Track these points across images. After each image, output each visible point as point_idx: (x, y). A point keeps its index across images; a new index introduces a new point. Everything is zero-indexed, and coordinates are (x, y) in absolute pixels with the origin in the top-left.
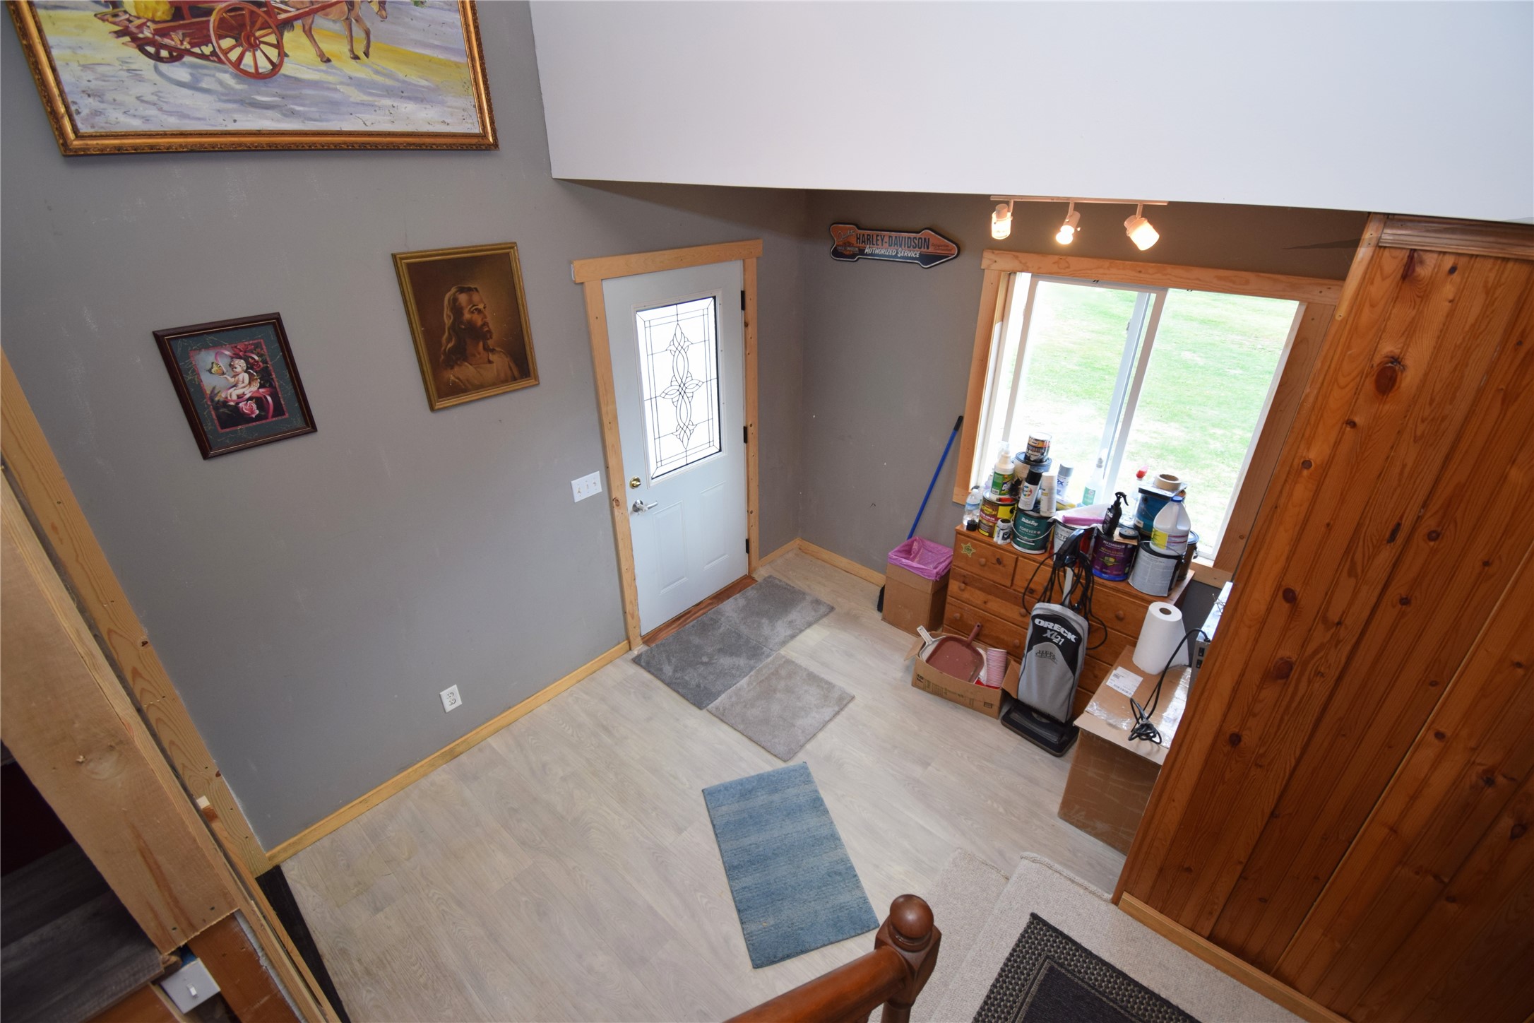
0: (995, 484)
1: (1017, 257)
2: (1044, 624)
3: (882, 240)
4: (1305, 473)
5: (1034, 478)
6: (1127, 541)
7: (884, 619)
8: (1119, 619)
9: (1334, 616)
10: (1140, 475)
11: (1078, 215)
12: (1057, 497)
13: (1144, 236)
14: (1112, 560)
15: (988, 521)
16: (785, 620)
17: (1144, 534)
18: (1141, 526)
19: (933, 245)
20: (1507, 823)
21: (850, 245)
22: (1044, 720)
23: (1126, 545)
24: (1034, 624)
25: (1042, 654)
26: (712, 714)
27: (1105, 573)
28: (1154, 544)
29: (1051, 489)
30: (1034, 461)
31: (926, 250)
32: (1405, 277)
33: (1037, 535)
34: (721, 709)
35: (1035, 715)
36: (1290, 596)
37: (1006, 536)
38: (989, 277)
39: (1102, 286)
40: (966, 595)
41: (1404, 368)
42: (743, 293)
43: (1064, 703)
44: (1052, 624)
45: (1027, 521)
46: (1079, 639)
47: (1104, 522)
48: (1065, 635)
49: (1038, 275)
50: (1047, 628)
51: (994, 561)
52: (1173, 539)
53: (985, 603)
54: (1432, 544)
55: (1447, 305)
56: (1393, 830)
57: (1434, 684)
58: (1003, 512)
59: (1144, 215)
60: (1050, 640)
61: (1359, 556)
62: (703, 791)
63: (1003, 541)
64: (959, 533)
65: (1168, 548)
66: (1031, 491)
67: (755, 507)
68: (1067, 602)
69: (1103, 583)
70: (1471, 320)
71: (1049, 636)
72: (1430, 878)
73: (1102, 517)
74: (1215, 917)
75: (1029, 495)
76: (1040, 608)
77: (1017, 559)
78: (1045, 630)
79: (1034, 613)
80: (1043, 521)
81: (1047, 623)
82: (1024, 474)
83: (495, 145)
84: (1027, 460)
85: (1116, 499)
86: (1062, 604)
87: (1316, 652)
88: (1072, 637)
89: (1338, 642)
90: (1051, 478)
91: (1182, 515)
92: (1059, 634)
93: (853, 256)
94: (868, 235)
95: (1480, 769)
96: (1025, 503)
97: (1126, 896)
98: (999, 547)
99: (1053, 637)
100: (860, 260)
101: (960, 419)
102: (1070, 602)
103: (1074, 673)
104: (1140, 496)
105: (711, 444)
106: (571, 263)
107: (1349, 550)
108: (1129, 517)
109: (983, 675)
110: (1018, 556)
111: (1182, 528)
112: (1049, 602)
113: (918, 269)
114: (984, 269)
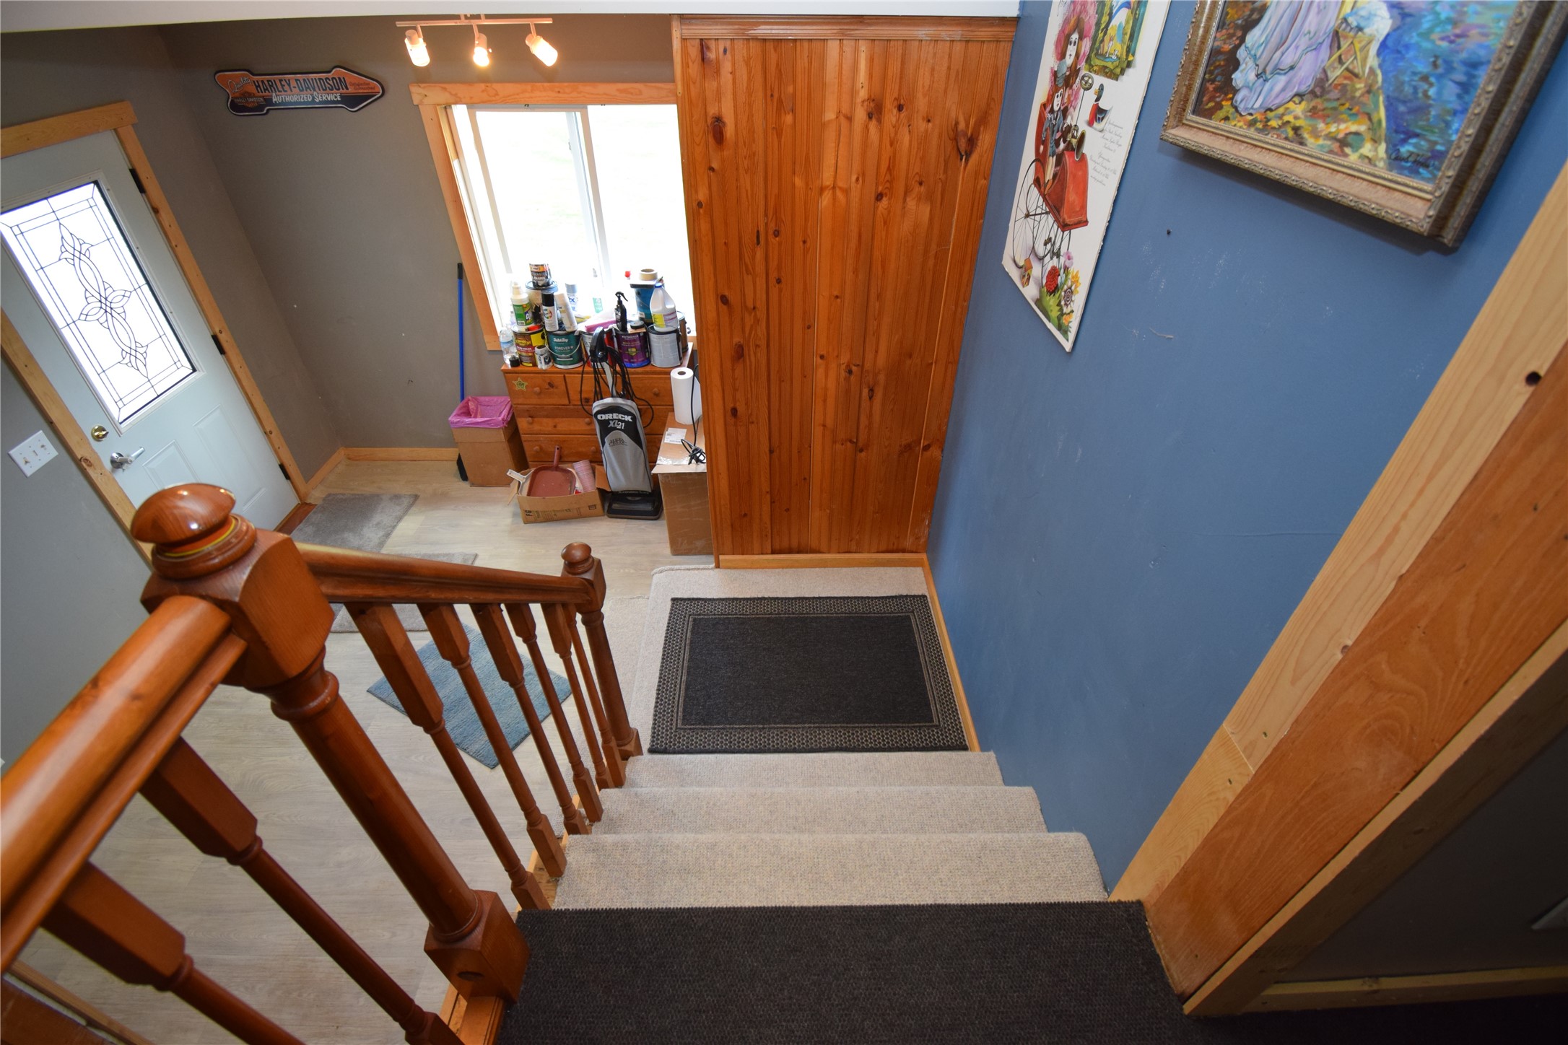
0: (518, 316)
1: (445, 89)
2: (605, 417)
3: (289, 85)
4: (701, 211)
5: (549, 300)
6: (638, 331)
7: (473, 485)
8: (657, 395)
9: (750, 305)
10: (628, 275)
11: (484, 37)
12: (574, 314)
13: (545, 52)
14: (634, 350)
15: (527, 352)
16: (371, 525)
17: (647, 321)
18: (644, 316)
20: (865, 392)
21: (250, 95)
22: (638, 499)
23: (639, 334)
24: (598, 420)
25: (613, 443)
26: (339, 632)
27: (633, 363)
28: (657, 326)
29: (566, 306)
30: (543, 286)
31: (345, 91)
32: (703, 59)
33: (572, 350)
34: (346, 623)
35: (630, 498)
36: (724, 300)
37: (547, 361)
38: (426, 113)
39: (533, 109)
40: (536, 427)
41: (724, 123)
42: (134, 172)
43: (644, 474)
44: (611, 415)
45: (558, 340)
46: (634, 418)
47: (617, 322)
48: (623, 419)
49: (473, 105)
50: (609, 420)
51: (547, 386)
52: (667, 317)
53: (555, 426)
54: (777, 239)
55: (730, 77)
56: (824, 426)
57: (809, 327)
58: (536, 339)
59: (538, 34)
60: (615, 428)
61: (747, 260)
62: (368, 691)
63: (546, 366)
64: (506, 372)
65: (667, 326)
66: (551, 312)
67: (271, 425)
68: (615, 393)
69: (634, 371)
70: (745, 85)
71: (613, 426)
72: (849, 444)
73: (614, 319)
74: (769, 535)
75: (551, 317)
76: (597, 406)
77: (564, 376)
78: (607, 421)
79: (594, 411)
80: (571, 336)
81: (607, 415)
82: (539, 300)
84: (536, 286)
85: (617, 299)
86: (612, 396)
87: (750, 333)
88: (628, 418)
89: (758, 321)
90: (562, 296)
91: (666, 297)
92: (619, 420)
93: (259, 108)
94: (268, 81)
95: (843, 367)
96: (550, 325)
97: (722, 557)
98: (544, 372)
99: (616, 425)
100: (271, 112)
101: (460, 266)
102: (617, 392)
103: (641, 447)
104: (633, 291)
105: (178, 364)
107: (741, 257)
108: (634, 315)
109: (578, 485)
110: (564, 373)
111: (669, 306)
112: (602, 399)
113: (345, 114)
114: (417, 106)
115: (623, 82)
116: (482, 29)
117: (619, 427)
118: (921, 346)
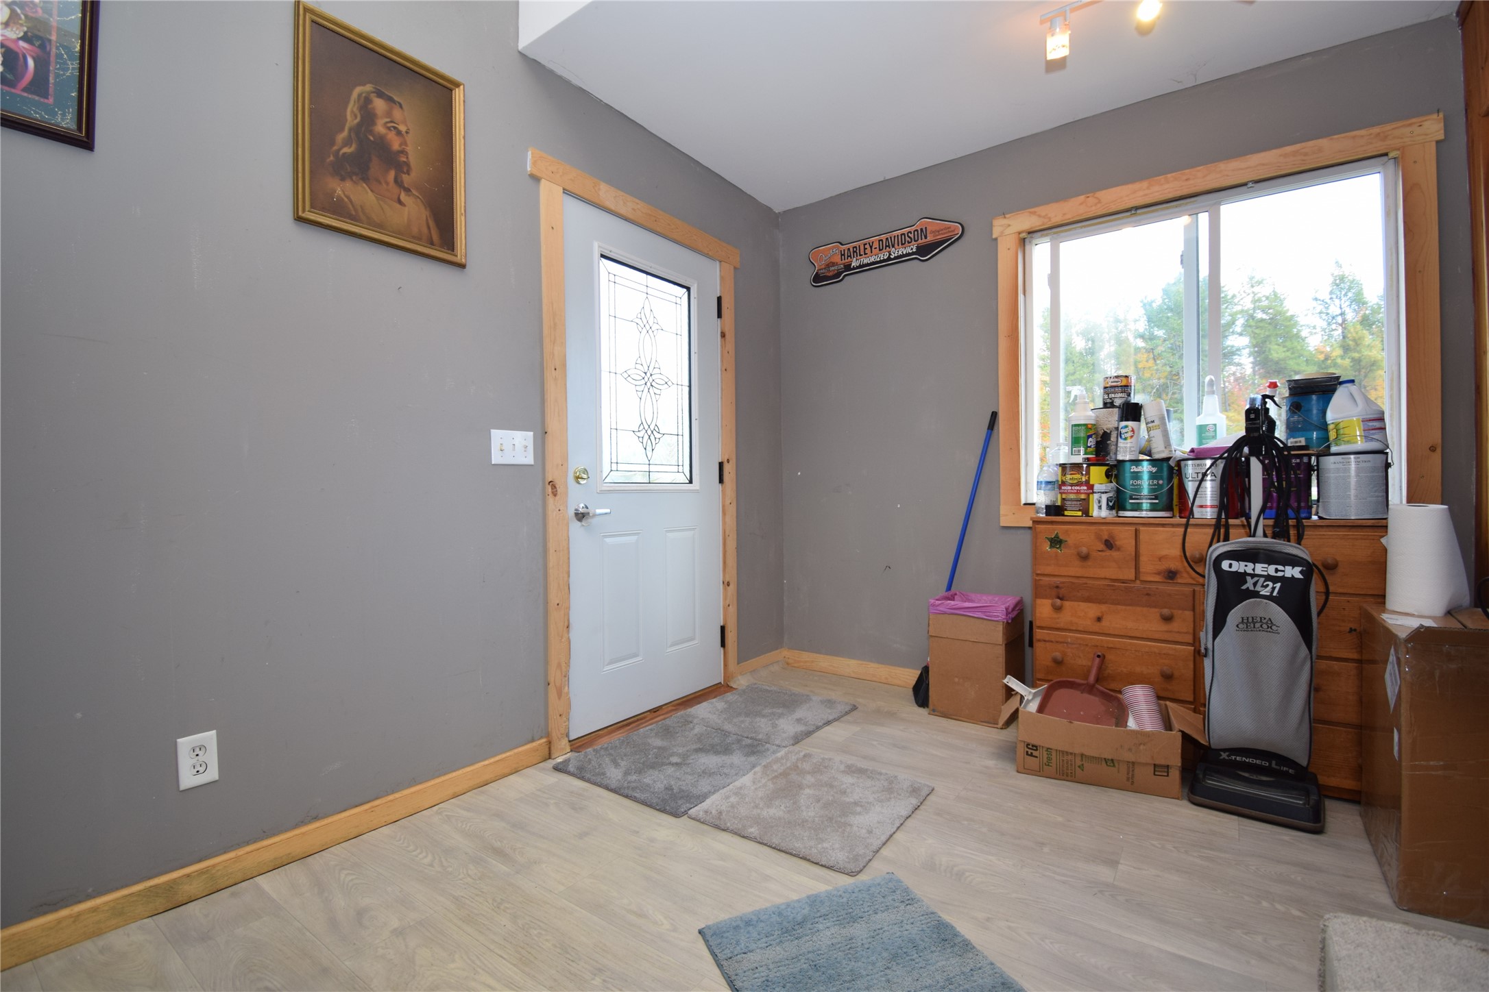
0: (1075, 441)
1: (1034, 213)
2: (1238, 567)
3: (871, 247)
5: (1130, 415)
7: (934, 712)
15: (1078, 492)
16: (790, 718)
19: (932, 232)
25: (1248, 624)
26: (698, 821)
29: (1158, 422)
30: (1123, 400)
31: (924, 240)
33: (1160, 488)
34: (714, 812)
35: (1245, 774)
37: (1111, 504)
38: (1004, 244)
40: (1065, 618)
42: (719, 300)
44: (1251, 565)
45: (1137, 471)
46: (1306, 572)
48: (1280, 574)
50: (1245, 574)
51: (1102, 547)
53: (1099, 619)
58: (1097, 473)
60: (1256, 594)
62: (700, 932)
63: (1108, 512)
64: (1033, 525)
66: (1133, 431)
67: (732, 576)
68: (1261, 531)
71: (1252, 588)
75: (1132, 437)
76: (1223, 545)
77: (1136, 530)
78: (1242, 577)
79: (1214, 555)
80: (1163, 463)
81: (1242, 564)
84: (1110, 404)
86: (1254, 536)
92: (1269, 578)
93: (838, 275)
94: (853, 248)
96: (1125, 450)
98: (1103, 523)
99: (1258, 588)
100: (846, 278)
101: (994, 415)
103: (1310, 646)
105: (681, 468)
109: (1132, 724)
110: (1137, 525)
113: (916, 265)
114: (996, 239)
117: (1265, 592)
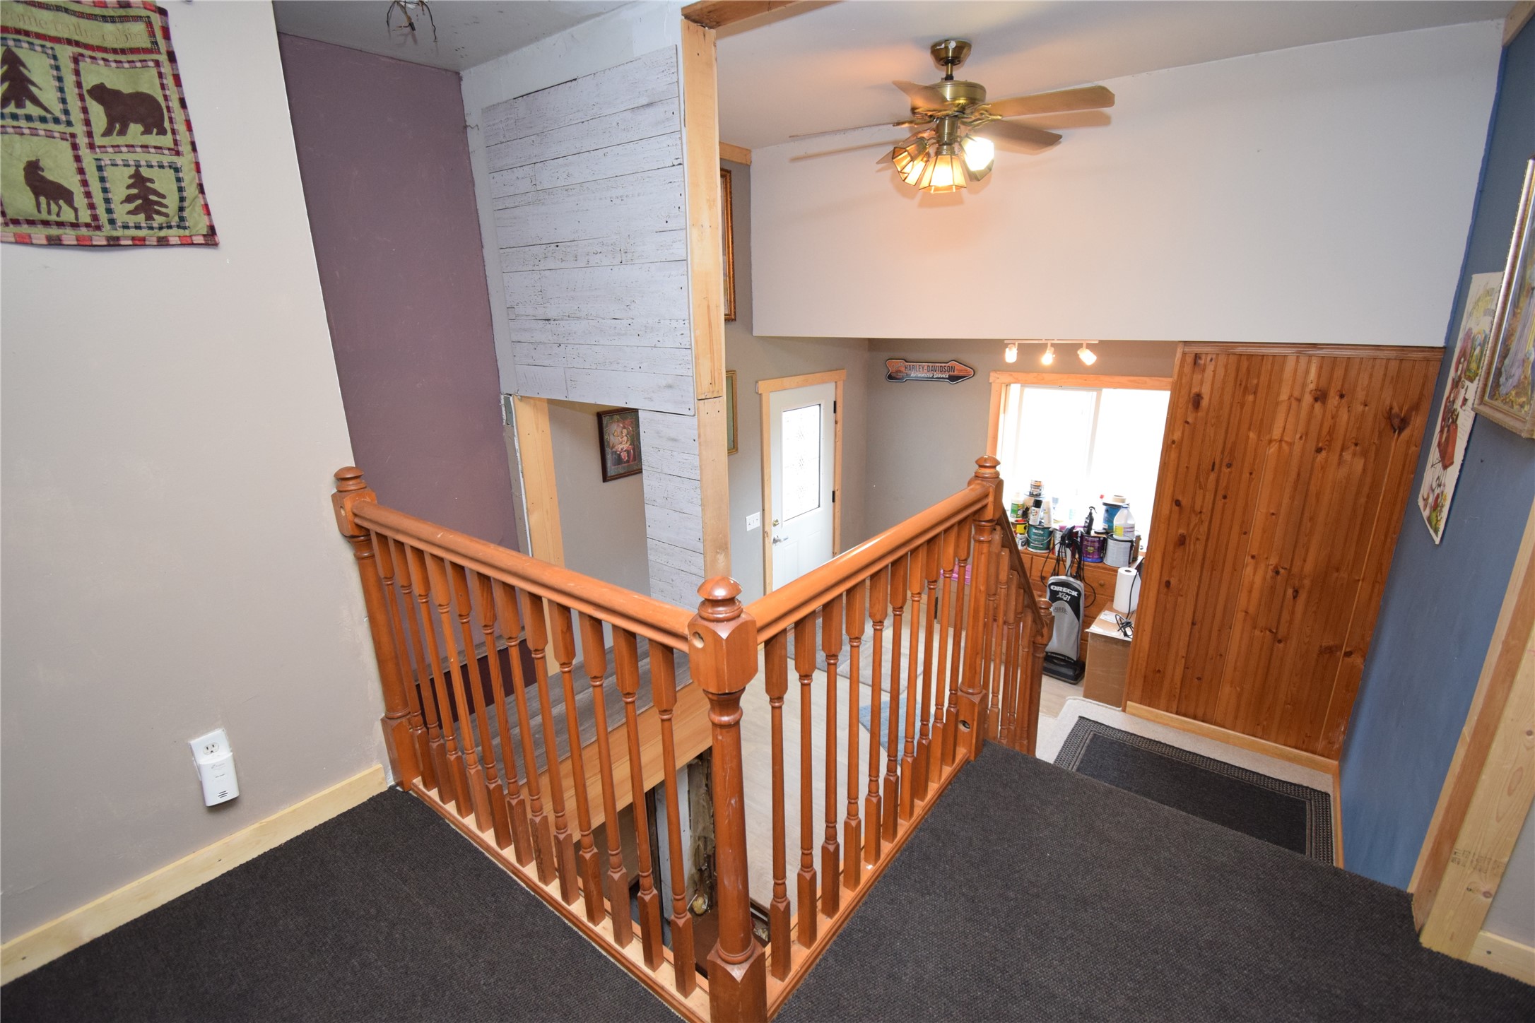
0: (1013, 511)
1: (1011, 375)
2: (1057, 588)
4: (1174, 446)
5: (1038, 504)
6: (1099, 536)
8: (1102, 585)
9: (1198, 508)
10: (1102, 497)
11: (1053, 349)
12: (1053, 517)
13: (1088, 358)
14: (1092, 548)
17: (1109, 532)
18: (1107, 527)
19: (957, 370)
20: (1290, 592)
21: (900, 372)
22: (1062, 663)
23: (1099, 537)
24: (1051, 590)
27: (1089, 558)
28: (1116, 535)
29: (1049, 509)
30: (1036, 495)
32: (1195, 363)
33: (1044, 540)
35: (1055, 661)
36: (1178, 503)
38: (994, 387)
39: (1064, 389)
41: (1202, 398)
42: (835, 403)
43: (1074, 642)
44: (1061, 588)
45: (1036, 531)
46: (1079, 594)
47: (1085, 527)
49: (1025, 384)
50: (1059, 591)
52: (1127, 530)
54: (1229, 469)
55: (1212, 373)
56: (1246, 612)
57: (1245, 533)
58: (1020, 528)
59: (1087, 348)
60: (1061, 599)
61: (1202, 480)
65: (1124, 536)
66: (1036, 513)
68: (1069, 574)
69: (1089, 564)
70: (1222, 377)
72: (1268, 632)
73: (1083, 525)
74: (1177, 696)
75: (1036, 515)
76: (1052, 579)
77: (1032, 558)
78: (1057, 592)
79: (1050, 582)
80: (1046, 530)
82: (1031, 502)
83: (735, 320)
84: (1031, 495)
85: (1089, 511)
86: (1066, 575)
87: (1193, 530)
88: (1075, 594)
89: (1202, 522)
90: (1048, 503)
91: (1129, 516)
92: (1067, 594)
95: (1271, 567)
96: (1033, 520)
97: (1129, 703)
102: (1071, 574)
103: (1079, 620)
104: (1104, 508)
105: (814, 501)
106: (757, 382)
107: (1197, 477)
108: (1099, 526)
110: (1033, 555)
111: (1130, 522)
112: (1058, 575)
113: (947, 385)
114: (991, 383)
115: (1134, 376)
116: (1053, 345)
117: (1065, 599)
118: (1348, 564)
